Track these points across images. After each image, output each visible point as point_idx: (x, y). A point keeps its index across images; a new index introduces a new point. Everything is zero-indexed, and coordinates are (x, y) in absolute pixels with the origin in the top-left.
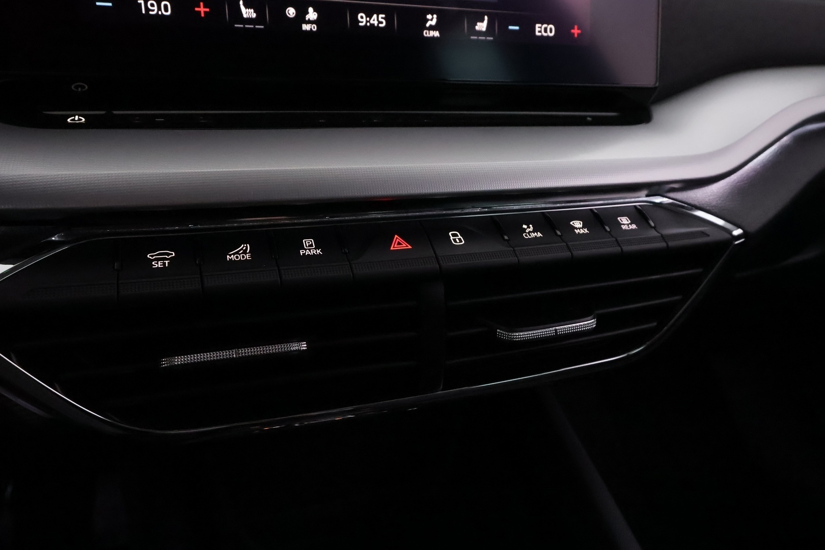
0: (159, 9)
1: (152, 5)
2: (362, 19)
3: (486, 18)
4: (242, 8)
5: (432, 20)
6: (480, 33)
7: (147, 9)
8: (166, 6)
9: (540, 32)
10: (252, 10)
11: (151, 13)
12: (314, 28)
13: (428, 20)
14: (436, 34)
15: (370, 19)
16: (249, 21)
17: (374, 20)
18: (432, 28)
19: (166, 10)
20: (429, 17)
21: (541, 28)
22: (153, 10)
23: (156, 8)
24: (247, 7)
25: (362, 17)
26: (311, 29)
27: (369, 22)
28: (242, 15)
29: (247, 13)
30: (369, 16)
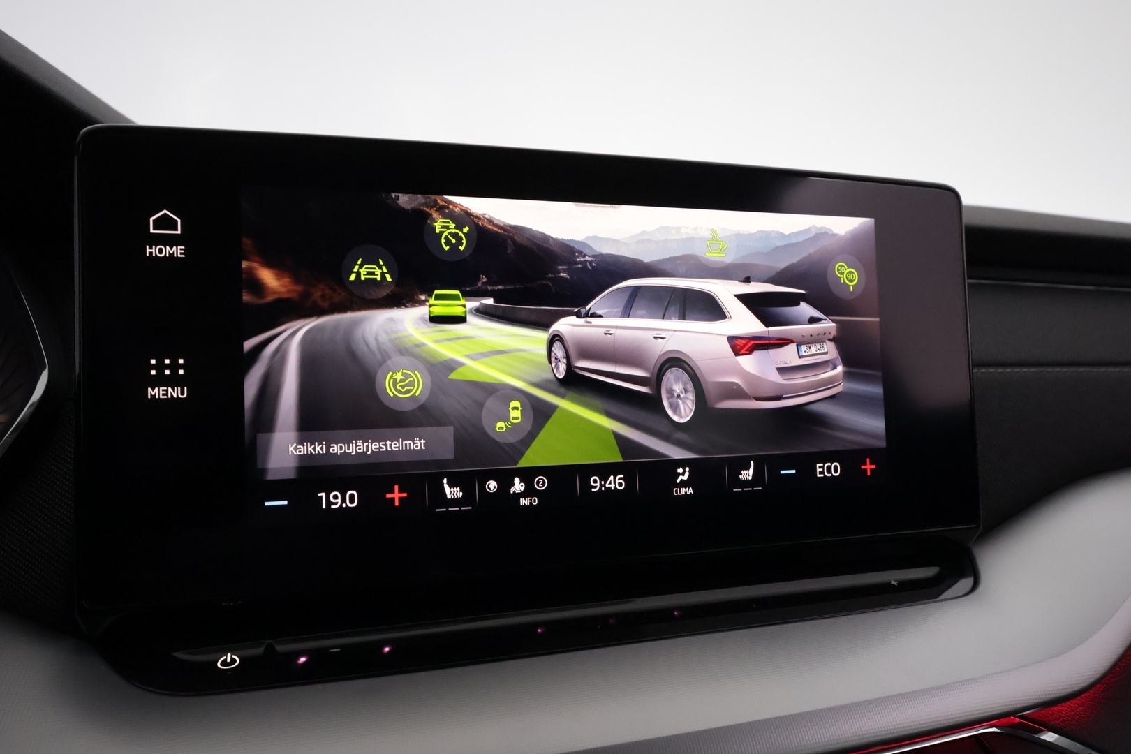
0: (344, 500)
1: (335, 497)
2: (596, 483)
3: (752, 463)
4: (446, 487)
5: (683, 474)
6: (746, 483)
7: (329, 503)
8: (352, 497)
9: (820, 473)
10: (458, 489)
11: (333, 507)
12: (535, 502)
13: (679, 474)
14: (690, 491)
15: (605, 483)
16: (455, 502)
17: (610, 483)
18: (684, 484)
19: (352, 501)
20: (680, 470)
21: (823, 467)
22: (336, 503)
23: (339, 500)
24: (451, 486)
25: (595, 481)
26: (531, 503)
27: (604, 485)
28: (446, 495)
29: (451, 492)
30: (604, 478)
